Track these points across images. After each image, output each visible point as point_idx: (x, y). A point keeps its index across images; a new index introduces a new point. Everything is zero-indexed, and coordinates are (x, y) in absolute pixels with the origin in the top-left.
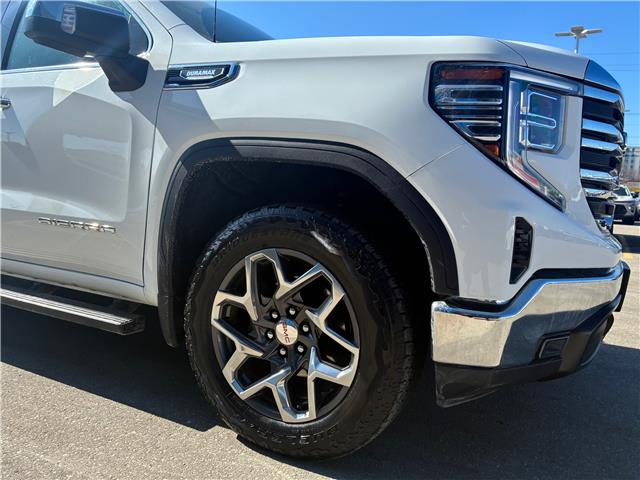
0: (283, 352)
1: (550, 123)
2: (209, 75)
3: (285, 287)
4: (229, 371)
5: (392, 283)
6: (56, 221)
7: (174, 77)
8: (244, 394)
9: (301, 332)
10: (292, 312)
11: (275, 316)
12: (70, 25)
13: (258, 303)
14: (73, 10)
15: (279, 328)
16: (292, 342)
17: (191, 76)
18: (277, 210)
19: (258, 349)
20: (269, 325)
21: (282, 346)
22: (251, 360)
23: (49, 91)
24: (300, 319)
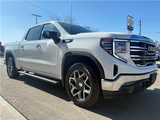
0: (80, 88)
1: (123, 47)
2: (69, 41)
3: (80, 76)
4: (72, 91)
5: (96, 76)
6: (47, 65)
7: (64, 41)
8: (74, 95)
9: (83, 84)
10: (81, 81)
11: (79, 82)
12: (48, 34)
13: (76, 79)
14: (49, 32)
15: (80, 84)
16: (82, 86)
17: (66, 41)
18: (78, 63)
19: (76, 87)
20: (78, 83)
21: (80, 87)
22: (75, 89)
23: (46, 44)
24: (83, 82)
